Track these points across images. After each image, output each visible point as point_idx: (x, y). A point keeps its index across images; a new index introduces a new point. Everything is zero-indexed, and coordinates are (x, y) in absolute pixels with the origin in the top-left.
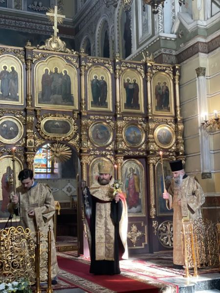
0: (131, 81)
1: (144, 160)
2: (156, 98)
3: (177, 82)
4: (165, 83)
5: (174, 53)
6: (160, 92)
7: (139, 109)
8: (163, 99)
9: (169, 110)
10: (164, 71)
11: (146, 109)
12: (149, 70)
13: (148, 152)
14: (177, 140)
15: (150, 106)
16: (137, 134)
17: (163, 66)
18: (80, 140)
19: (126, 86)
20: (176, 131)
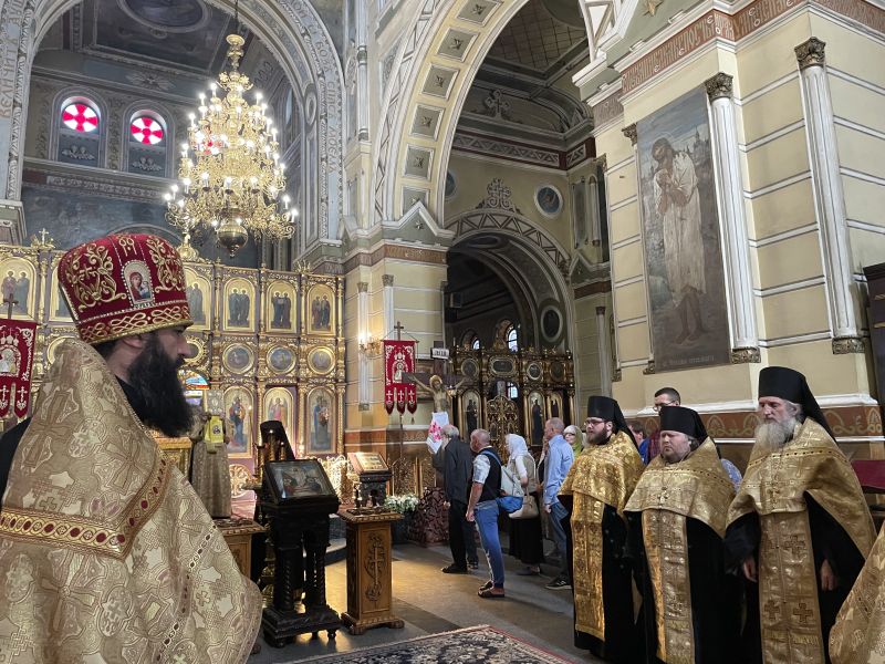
0: (282, 295)
1: (294, 388)
2: (313, 314)
3: (340, 296)
4: (325, 297)
5: (340, 261)
6: (319, 308)
7: (290, 328)
8: (322, 315)
9: (329, 328)
10: (324, 283)
11: (299, 328)
12: (303, 282)
13: (298, 380)
14: (337, 364)
15: (303, 325)
16: (287, 358)
17: (324, 277)
18: (211, 366)
19: (274, 301)
20: (337, 355)
